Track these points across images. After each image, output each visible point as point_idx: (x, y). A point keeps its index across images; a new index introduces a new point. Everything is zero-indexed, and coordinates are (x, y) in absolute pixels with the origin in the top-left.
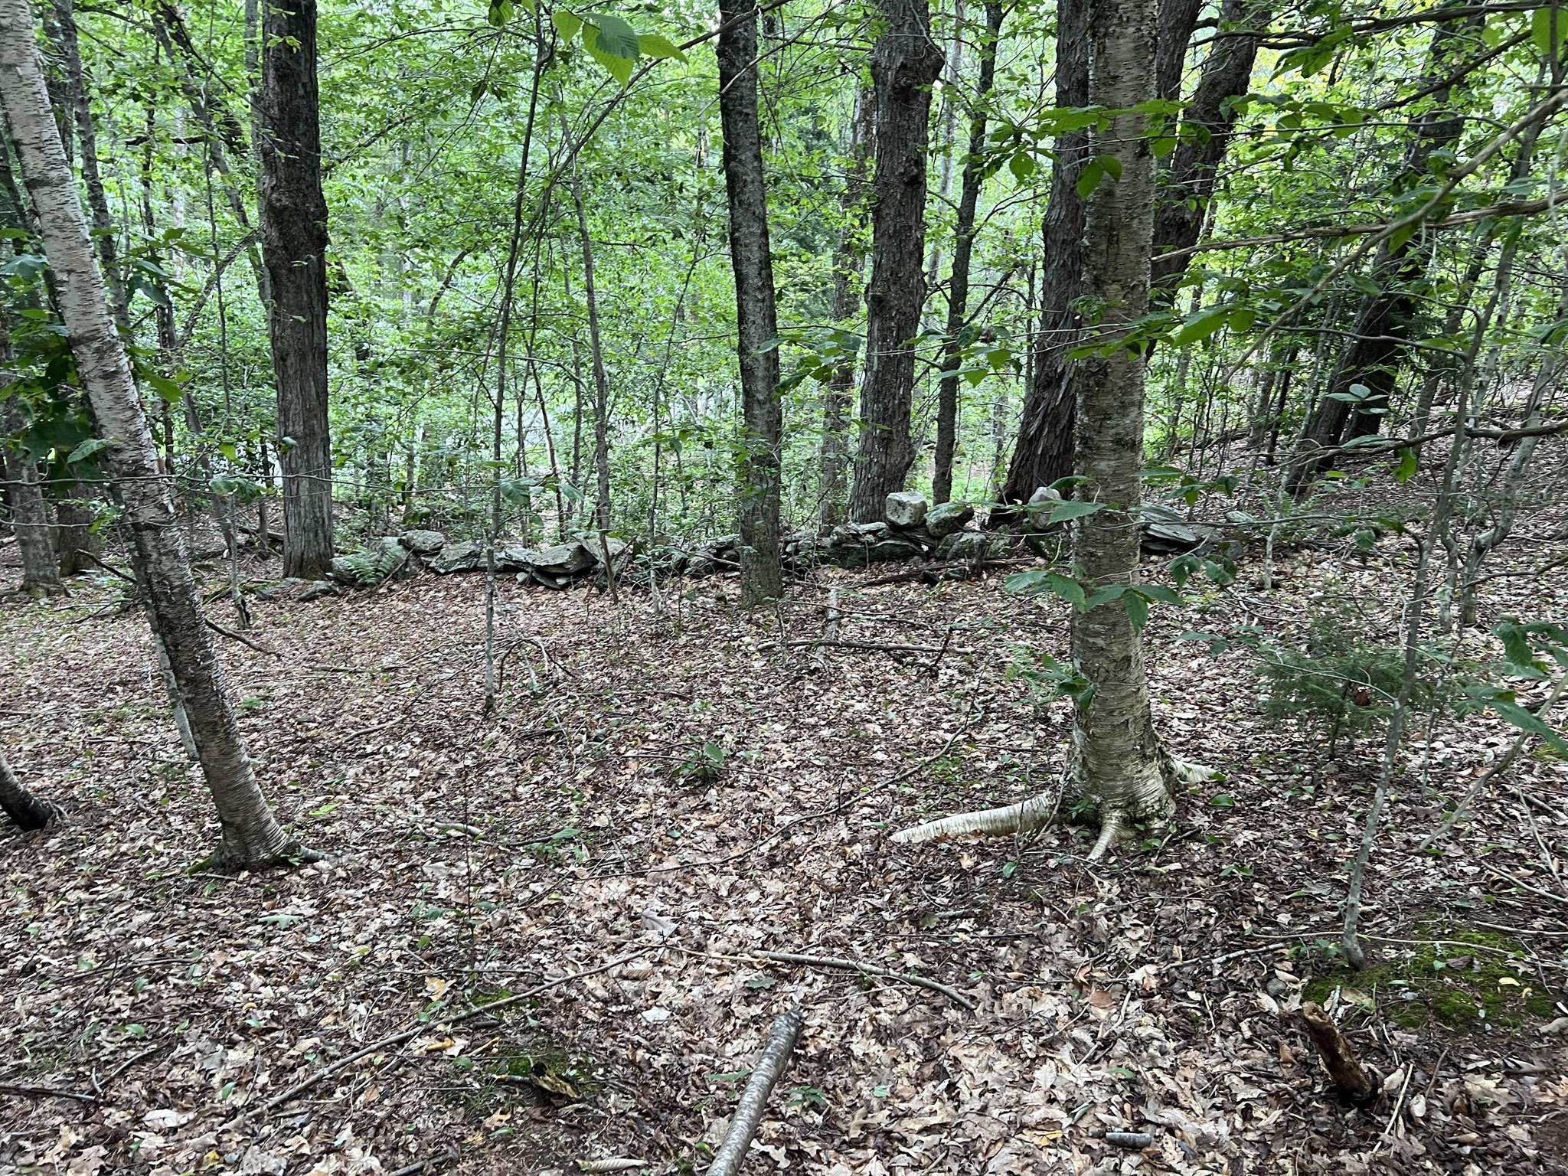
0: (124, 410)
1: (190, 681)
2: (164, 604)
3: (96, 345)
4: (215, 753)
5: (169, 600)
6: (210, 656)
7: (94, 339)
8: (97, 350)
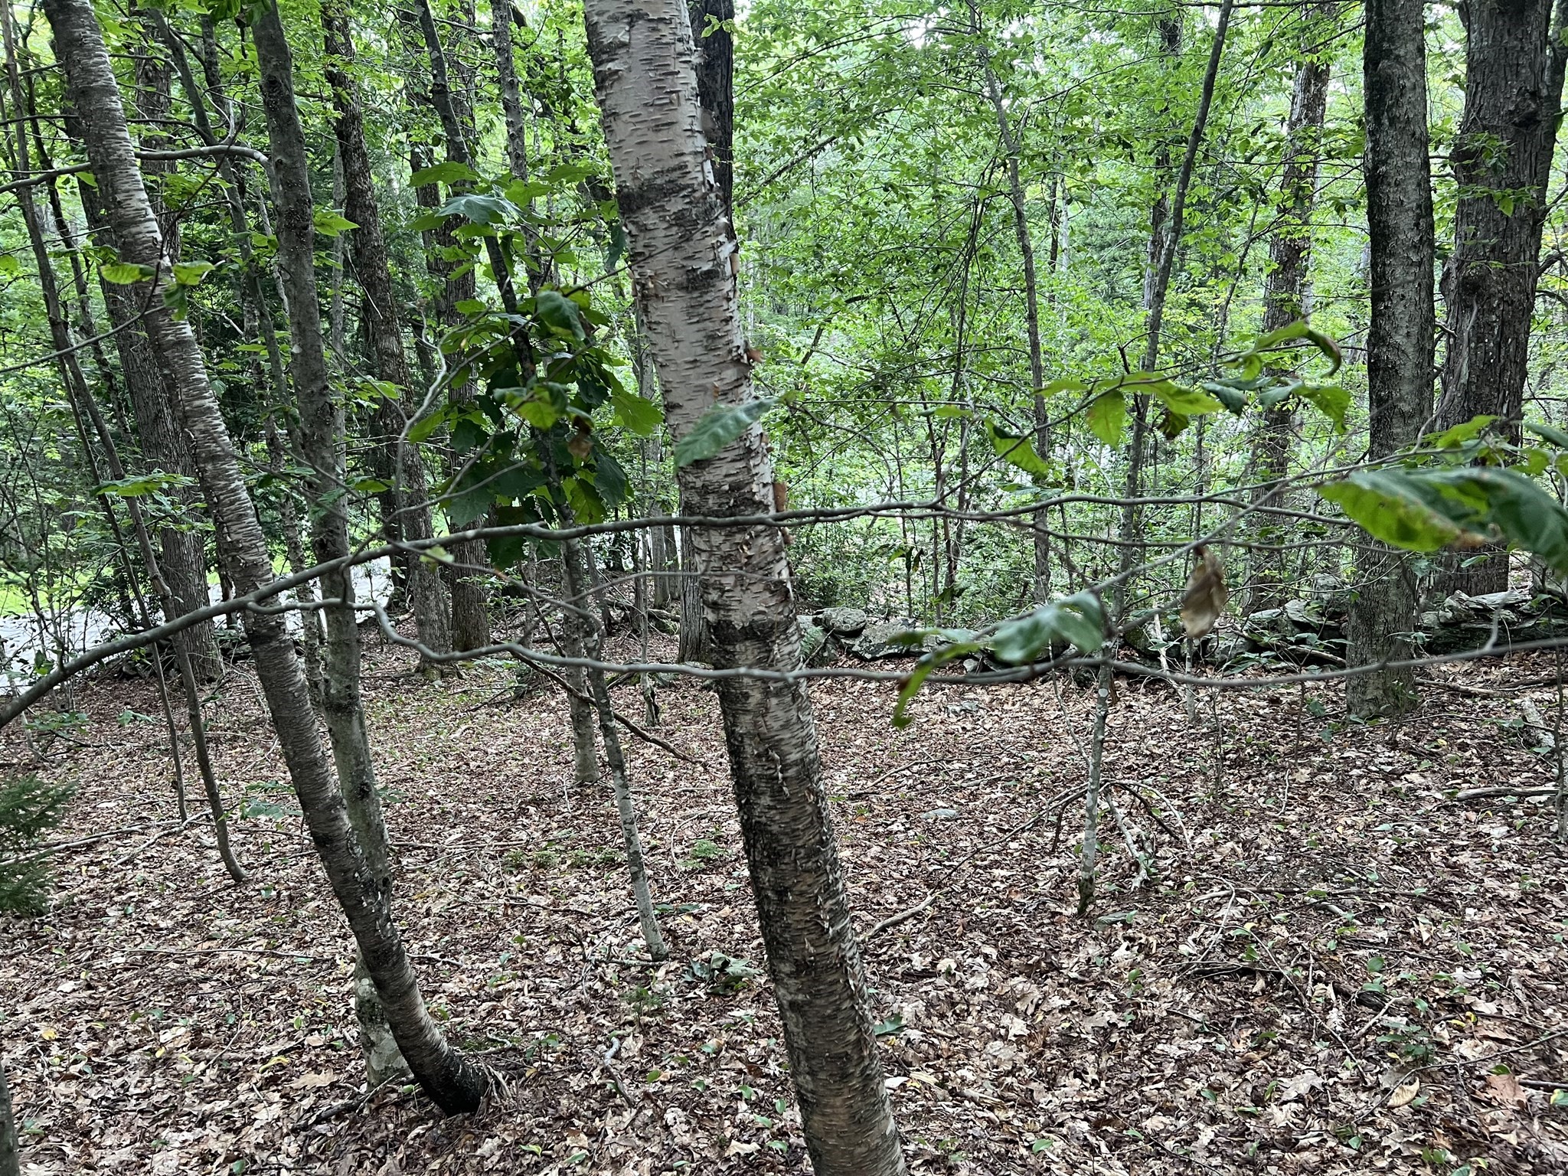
0: (722, 365)
1: (803, 967)
2: (766, 800)
3: (676, 205)
4: (840, 1121)
5: (777, 793)
6: (840, 912)
7: (673, 189)
8: (680, 219)
